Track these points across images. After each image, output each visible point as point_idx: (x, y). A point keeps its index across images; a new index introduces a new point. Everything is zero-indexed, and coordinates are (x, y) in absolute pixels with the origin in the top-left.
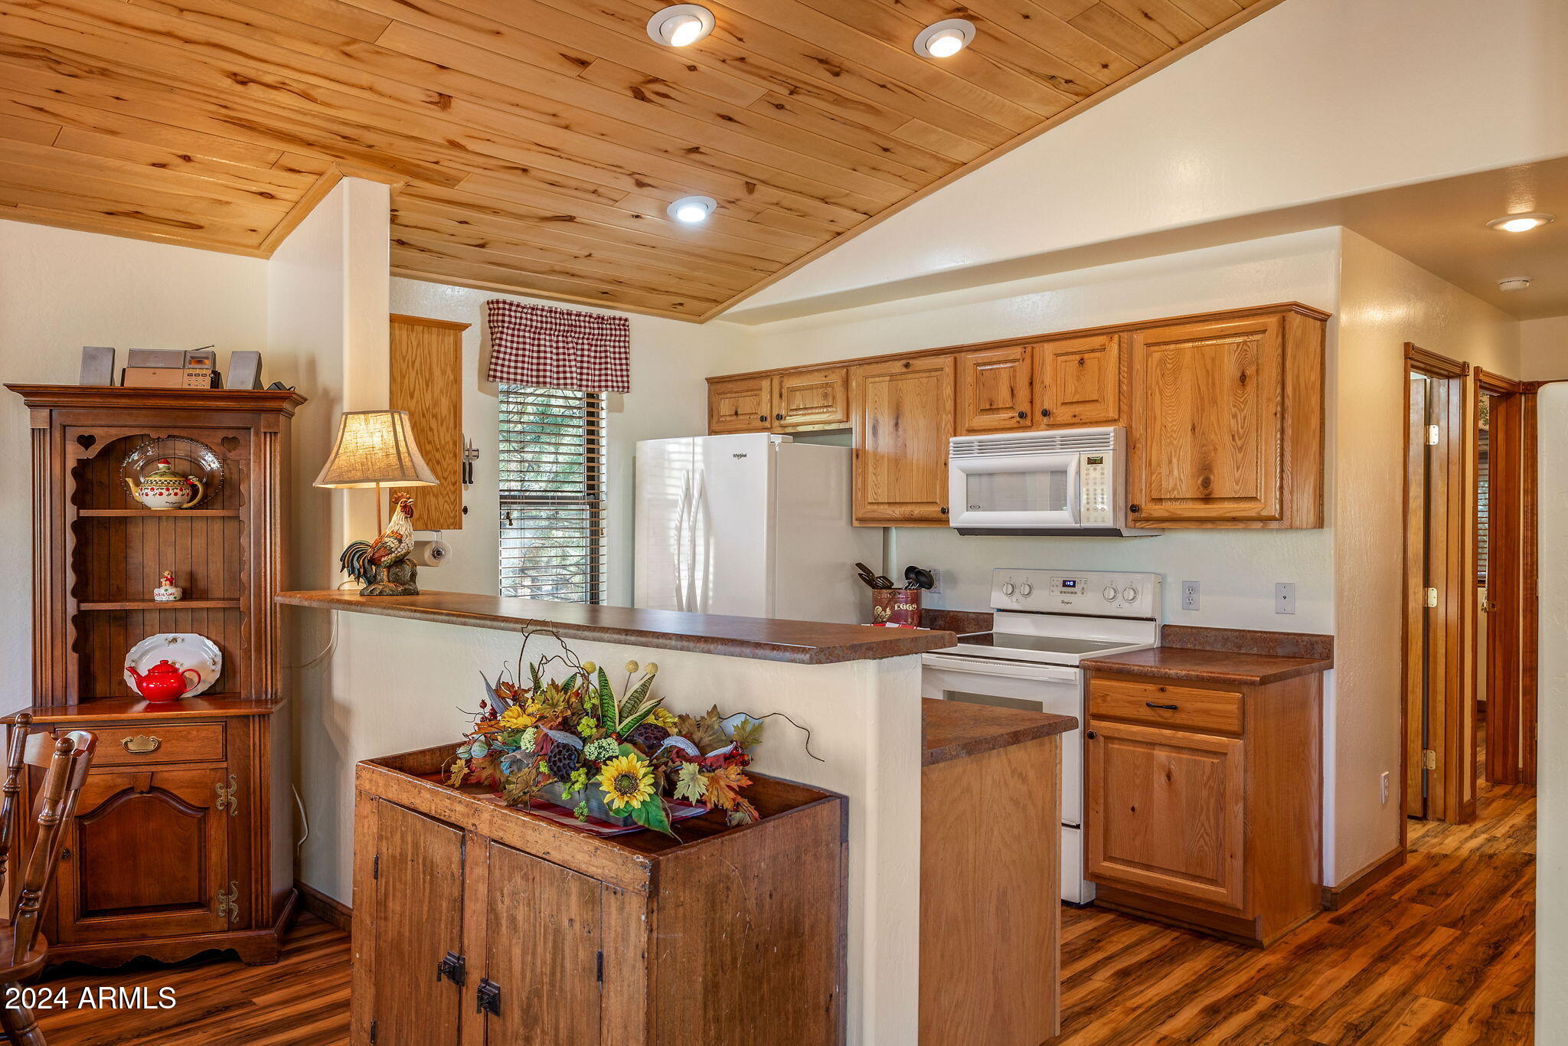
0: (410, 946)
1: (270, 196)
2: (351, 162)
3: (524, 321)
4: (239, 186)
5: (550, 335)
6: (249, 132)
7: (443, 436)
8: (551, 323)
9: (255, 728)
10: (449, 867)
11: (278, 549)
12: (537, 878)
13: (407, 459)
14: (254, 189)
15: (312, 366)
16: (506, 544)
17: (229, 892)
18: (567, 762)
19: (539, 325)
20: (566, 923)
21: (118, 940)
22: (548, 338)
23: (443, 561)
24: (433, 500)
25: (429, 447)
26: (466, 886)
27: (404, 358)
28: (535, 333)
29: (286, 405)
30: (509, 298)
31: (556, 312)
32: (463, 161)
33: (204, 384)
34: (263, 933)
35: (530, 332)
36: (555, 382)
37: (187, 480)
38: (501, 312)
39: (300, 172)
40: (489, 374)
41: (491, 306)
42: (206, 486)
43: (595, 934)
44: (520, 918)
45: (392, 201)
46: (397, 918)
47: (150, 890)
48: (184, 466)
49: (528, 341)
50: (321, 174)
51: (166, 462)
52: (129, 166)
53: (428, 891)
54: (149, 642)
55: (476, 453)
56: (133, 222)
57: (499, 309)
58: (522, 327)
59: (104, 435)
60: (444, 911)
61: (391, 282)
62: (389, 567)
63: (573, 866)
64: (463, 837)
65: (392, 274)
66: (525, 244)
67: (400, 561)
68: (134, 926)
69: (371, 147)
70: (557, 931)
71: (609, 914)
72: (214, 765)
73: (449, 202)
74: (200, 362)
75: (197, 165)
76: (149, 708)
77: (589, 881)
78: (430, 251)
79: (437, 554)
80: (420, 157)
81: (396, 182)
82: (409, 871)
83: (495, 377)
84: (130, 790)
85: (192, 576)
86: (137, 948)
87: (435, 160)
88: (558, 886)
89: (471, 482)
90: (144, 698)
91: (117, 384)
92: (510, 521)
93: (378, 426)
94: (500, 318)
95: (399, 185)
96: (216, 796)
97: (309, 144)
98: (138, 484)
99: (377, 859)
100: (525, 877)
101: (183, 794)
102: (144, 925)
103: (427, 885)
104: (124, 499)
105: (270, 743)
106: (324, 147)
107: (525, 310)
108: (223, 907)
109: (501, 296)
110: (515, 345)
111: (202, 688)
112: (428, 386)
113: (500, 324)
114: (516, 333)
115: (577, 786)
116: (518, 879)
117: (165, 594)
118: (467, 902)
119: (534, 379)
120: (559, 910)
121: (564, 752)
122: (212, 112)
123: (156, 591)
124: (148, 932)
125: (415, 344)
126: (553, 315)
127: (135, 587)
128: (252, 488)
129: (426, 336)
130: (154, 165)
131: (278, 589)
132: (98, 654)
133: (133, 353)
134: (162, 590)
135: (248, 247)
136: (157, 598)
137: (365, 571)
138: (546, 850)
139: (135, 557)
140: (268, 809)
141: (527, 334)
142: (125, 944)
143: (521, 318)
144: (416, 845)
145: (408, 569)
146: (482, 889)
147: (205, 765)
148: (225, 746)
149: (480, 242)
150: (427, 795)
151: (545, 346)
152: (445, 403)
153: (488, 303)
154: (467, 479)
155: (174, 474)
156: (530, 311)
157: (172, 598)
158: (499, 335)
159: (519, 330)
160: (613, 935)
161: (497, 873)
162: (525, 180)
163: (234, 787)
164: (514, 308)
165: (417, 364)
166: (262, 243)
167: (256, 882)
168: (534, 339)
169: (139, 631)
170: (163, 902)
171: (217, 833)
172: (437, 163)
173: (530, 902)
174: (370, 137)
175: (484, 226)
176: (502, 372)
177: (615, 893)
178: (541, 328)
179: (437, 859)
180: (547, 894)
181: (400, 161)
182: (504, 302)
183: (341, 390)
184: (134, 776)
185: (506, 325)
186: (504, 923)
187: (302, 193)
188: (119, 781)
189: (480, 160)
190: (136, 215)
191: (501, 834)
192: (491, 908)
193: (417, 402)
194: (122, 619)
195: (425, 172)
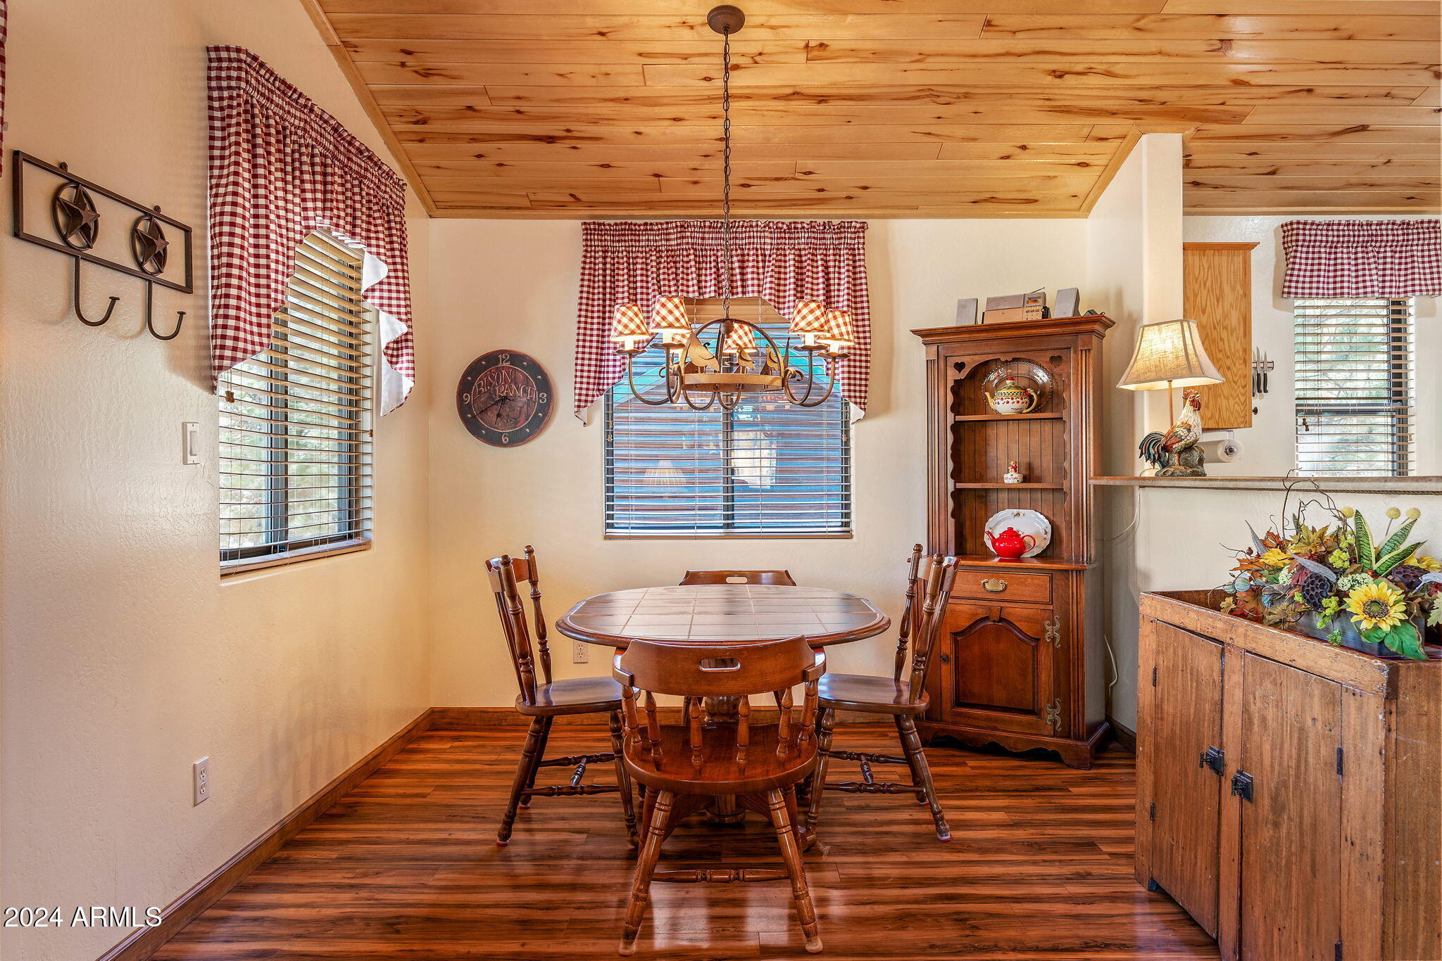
0: (1181, 741)
1: (1086, 165)
2: (1148, 120)
3: (1319, 238)
4: (1062, 161)
5: (1348, 247)
6: (1067, 116)
7: (1234, 344)
8: (1349, 235)
9: (1073, 579)
10: (1211, 675)
11: (1092, 443)
12: (1285, 683)
13: (1195, 359)
14: (1073, 161)
15: (1119, 295)
16: (1301, 448)
17: (1054, 707)
18: (1319, 591)
19: (1335, 239)
20: (1309, 722)
21: (978, 727)
22: (1345, 250)
23: (1235, 457)
24: (1224, 403)
25: (1220, 355)
26: (1225, 691)
27: (1196, 280)
28: (1331, 247)
29: (1097, 327)
30: (1302, 218)
31: (1354, 225)
32: (1247, 96)
33: (1038, 316)
34: (1079, 743)
35: (1325, 247)
36: (1354, 291)
37: (1026, 391)
38: (1295, 232)
39: (1107, 139)
40: (1285, 290)
41: (1285, 228)
42: (1040, 396)
43: (1336, 732)
44: (1270, 717)
45: (1185, 147)
46: (1170, 718)
47: (1000, 696)
48: (1023, 383)
49: (1323, 255)
50: (1124, 137)
51: (1012, 379)
52: (985, 162)
53: (1194, 695)
54: (1001, 513)
55: (1271, 365)
56: (990, 205)
57: (1293, 230)
58: (1318, 244)
59: (971, 361)
60: (1207, 711)
61: (1184, 221)
62: (1180, 453)
63: (1316, 670)
64: (1223, 649)
65: (1185, 214)
66: (1317, 163)
67: (1189, 448)
68: (989, 719)
69: (1163, 103)
70: (1302, 729)
71: (1348, 714)
72: (1042, 607)
73: (1238, 137)
74: (1035, 301)
75: (1032, 151)
76: (1001, 561)
77: (1329, 684)
78: (1223, 187)
79: (1230, 451)
80: (1206, 102)
81: (1188, 129)
82: (1180, 679)
83: (1289, 293)
84: (987, 618)
85: (1030, 467)
86: (992, 736)
87: (1222, 101)
88: (1303, 689)
89: (1266, 391)
90: (998, 556)
91: (979, 322)
92: (1307, 426)
93: (1170, 334)
94: (1294, 238)
95: (1190, 131)
96: (1044, 631)
97: (1113, 114)
98: (993, 396)
99: (1155, 670)
100: (1274, 683)
101: (1023, 626)
102: (996, 720)
103: (1194, 690)
104: (984, 407)
105: (1084, 592)
106: (1125, 113)
107: (1320, 227)
108: (1050, 717)
109: (1295, 218)
110: (1310, 262)
111: (1037, 551)
112: (1218, 301)
113: (1294, 244)
114: (1311, 250)
115: (1328, 612)
116: (1268, 684)
117: (1011, 478)
118: (1225, 705)
119: (1331, 292)
120: (1303, 711)
121: (1317, 582)
122: (1039, 106)
123: (1005, 476)
124: (999, 726)
125: (1206, 266)
126: (1351, 227)
127: (992, 473)
128: (1072, 397)
129: (1217, 258)
130: (1002, 158)
131: (1092, 475)
132: (968, 523)
133: (990, 301)
134: (1009, 475)
135: (1070, 210)
136: (1006, 481)
137: (1159, 457)
138: (1293, 657)
139: (992, 453)
140: (1083, 646)
141: (1323, 250)
142: (983, 731)
143: (1316, 235)
144: (1185, 658)
145: (1196, 454)
146: (1238, 694)
147: (1037, 606)
148: (1052, 592)
149: (1271, 169)
150: (1196, 617)
151: (1342, 258)
152: (1234, 318)
153: (1282, 226)
154: (1262, 388)
155: (1017, 387)
156: (1325, 227)
157: (1016, 481)
158: (1293, 254)
159: (1314, 247)
160: (1352, 732)
161: (1250, 679)
162: (1311, 100)
163: (1058, 626)
164: (1308, 227)
165: (1209, 283)
166: (1081, 205)
167: (1074, 701)
168: (1330, 253)
169: (994, 507)
170: (1008, 706)
171: (1046, 659)
172: (1223, 104)
173: (1278, 704)
174: (1161, 95)
175: (1274, 153)
176: (1296, 288)
177: (1354, 694)
178: (1338, 242)
179: (1202, 669)
180: (1292, 697)
181: (1189, 110)
182: (1298, 223)
183: (1142, 311)
184: (990, 608)
185: (1300, 243)
186: (1256, 722)
187: (1109, 157)
188: (980, 611)
189: (1265, 91)
190: (992, 200)
191: (1254, 645)
192: (1246, 710)
193: (1209, 316)
194: (983, 495)
195: (1214, 114)
